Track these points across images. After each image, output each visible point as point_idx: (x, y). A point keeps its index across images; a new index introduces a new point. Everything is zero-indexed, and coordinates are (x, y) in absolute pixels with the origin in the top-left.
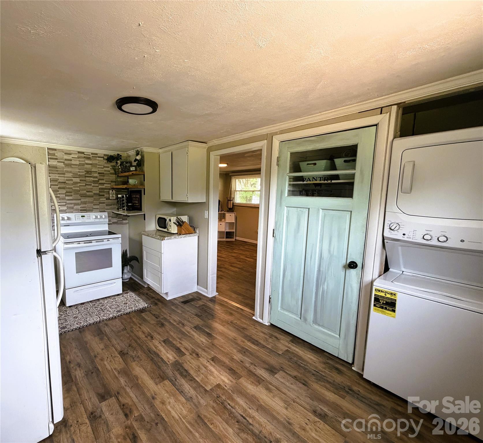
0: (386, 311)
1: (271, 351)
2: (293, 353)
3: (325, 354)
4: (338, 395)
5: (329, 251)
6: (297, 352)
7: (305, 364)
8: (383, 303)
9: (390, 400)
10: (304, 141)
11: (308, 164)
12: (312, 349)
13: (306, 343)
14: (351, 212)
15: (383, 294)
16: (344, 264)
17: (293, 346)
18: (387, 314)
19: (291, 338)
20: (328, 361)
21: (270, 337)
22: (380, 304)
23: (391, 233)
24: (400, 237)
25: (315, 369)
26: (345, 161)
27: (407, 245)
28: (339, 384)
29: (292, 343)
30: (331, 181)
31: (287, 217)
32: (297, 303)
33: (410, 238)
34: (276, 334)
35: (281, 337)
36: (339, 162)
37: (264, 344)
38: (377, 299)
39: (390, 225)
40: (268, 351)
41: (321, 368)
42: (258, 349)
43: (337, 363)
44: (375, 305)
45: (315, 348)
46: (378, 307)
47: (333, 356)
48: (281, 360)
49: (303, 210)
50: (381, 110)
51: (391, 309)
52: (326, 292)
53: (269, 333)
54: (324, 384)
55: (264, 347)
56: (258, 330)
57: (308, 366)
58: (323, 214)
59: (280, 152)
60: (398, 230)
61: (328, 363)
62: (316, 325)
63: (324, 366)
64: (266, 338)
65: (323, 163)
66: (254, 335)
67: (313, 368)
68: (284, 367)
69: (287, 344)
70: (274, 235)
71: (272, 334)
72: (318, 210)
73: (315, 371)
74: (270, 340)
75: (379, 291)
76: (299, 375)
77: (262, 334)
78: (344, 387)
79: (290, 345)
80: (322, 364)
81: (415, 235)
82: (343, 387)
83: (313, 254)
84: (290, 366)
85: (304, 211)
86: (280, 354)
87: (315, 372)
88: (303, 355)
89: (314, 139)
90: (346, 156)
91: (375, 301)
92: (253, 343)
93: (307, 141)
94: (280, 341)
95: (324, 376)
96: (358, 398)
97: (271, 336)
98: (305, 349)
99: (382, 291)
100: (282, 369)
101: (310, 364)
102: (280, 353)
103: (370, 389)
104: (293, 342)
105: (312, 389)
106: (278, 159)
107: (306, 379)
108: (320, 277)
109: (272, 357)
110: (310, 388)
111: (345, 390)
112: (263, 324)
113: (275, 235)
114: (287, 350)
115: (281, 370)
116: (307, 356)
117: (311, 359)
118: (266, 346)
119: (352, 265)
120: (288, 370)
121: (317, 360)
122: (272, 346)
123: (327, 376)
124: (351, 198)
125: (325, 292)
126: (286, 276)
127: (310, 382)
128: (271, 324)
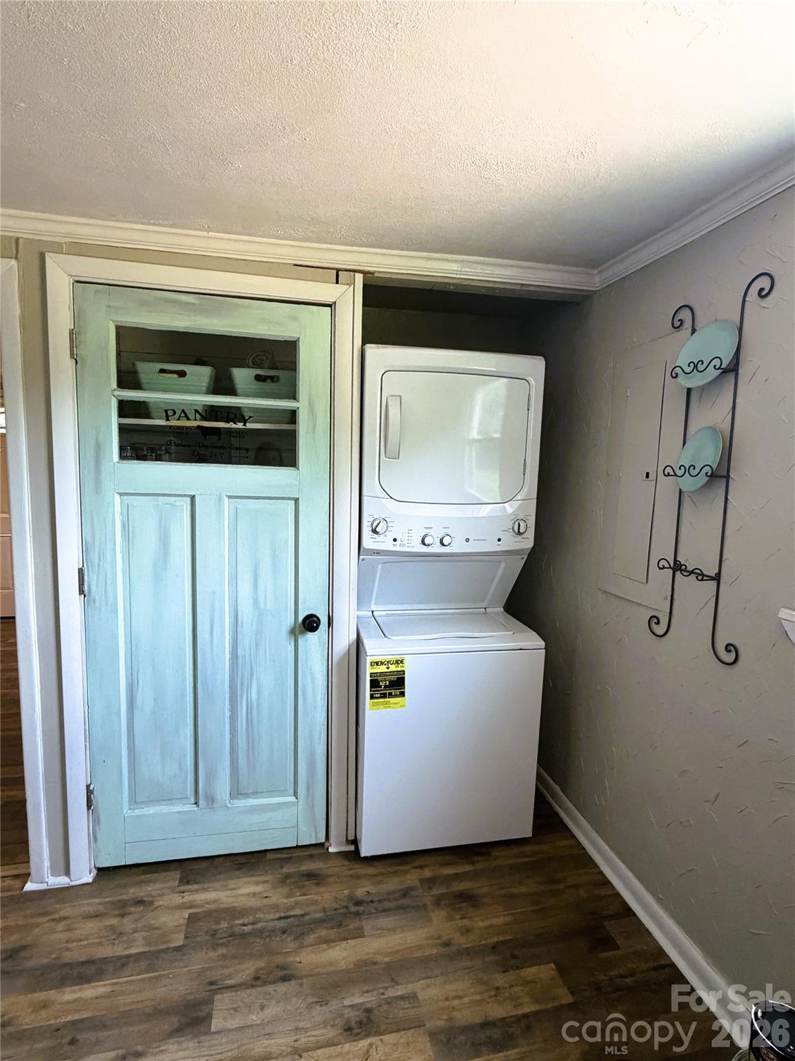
0: (392, 700)
1: (151, 959)
2: (208, 914)
3: (270, 856)
4: (352, 939)
5: (256, 602)
6: (215, 901)
7: (251, 918)
8: (385, 686)
9: (408, 867)
10: (161, 299)
11: (162, 371)
12: (240, 867)
13: (217, 859)
14: (296, 500)
15: (383, 669)
16: (290, 625)
17: (196, 891)
18: (392, 705)
19: (176, 875)
20: (285, 870)
21: (123, 916)
22: (381, 690)
23: (374, 540)
24: (388, 545)
25: (277, 916)
26: (258, 378)
27: (391, 561)
28: (335, 910)
29: (189, 887)
30: (245, 425)
31: (125, 527)
32: (181, 769)
33: (404, 545)
34: (134, 892)
35: (151, 888)
36: (242, 376)
37: (119, 950)
38: (374, 684)
39: (372, 525)
40: (143, 965)
41: (285, 901)
42: (109, 989)
43: (300, 860)
44: (372, 697)
45: (242, 860)
46: (378, 698)
47: (285, 851)
48: (199, 960)
49: (176, 501)
50: (338, 275)
51: (398, 692)
52: (258, 706)
53: (112, 903)
54: (315, 935)
55: (122, 963)
56: (68, 922)
57: (260, 921)
58: (233, 511)
59: (78, 315)
60: (385, 532)
61: (288, 876)
62: (238, 799)
63: (285, 890)
64: (112, 928)
65: (203, 374)
66: (67, 949)
67: (272, 916)
68: (215, 974)
69: (177, 899)
70: (86, 588)
71: (120, 901)
72: (220, 498)
73: (281, 918)
74: (128, 924)
75: (377, 663)
76: (261, 963)
77: (90, 926)
78: (347, 907)
79: (188, 898)
80: (279, 890)
81: (411, 538)
82: (345, 910)
83: (216, 620)
84: (224, 957)
85: (177, 503)
86: (181, 943)
87: (281, 924)
88: (233, 900)
89: (193, 301)
90: (259, 366)
91: (372, 686)
92: (83, 980)
93: (167, 301)
94: (156, 904)
95: (303, 916)
96: (378, 911)
97: (122, 908)
98: (226, 879)
99: (382, 663)
100: (215, 987)
101: (258, 910)
102: (179, 940)
103: (376, 872)
104: (188, 882)
105: (306, 976)
106: (74, 337)
107: (280, 960)
108: (239, 673)
109: (167, 976)
110: (301, 978)
111: (351, 913)
112: (73, 887)
113: (89, 586)
114: (192, 919)
115: (216, 992)
116: (240, 895)
117: (254, 894)
118: (128, 956)
119: (311, 623)
120: (230, 976)
121: (267, 886)
122: (144, 938)
123: (307, 910)
124: (294, 468)
125: (255, 706)
126: (139, 702)
127: (291, 959)
128: (99, 870)
